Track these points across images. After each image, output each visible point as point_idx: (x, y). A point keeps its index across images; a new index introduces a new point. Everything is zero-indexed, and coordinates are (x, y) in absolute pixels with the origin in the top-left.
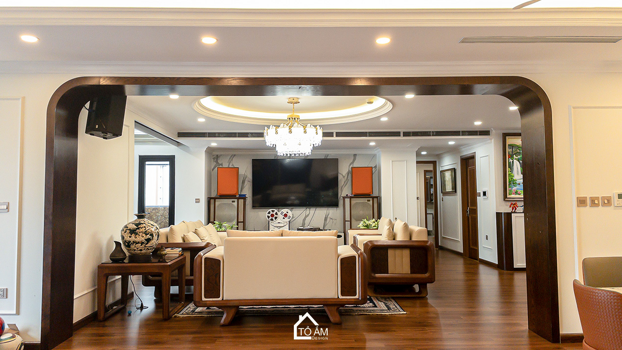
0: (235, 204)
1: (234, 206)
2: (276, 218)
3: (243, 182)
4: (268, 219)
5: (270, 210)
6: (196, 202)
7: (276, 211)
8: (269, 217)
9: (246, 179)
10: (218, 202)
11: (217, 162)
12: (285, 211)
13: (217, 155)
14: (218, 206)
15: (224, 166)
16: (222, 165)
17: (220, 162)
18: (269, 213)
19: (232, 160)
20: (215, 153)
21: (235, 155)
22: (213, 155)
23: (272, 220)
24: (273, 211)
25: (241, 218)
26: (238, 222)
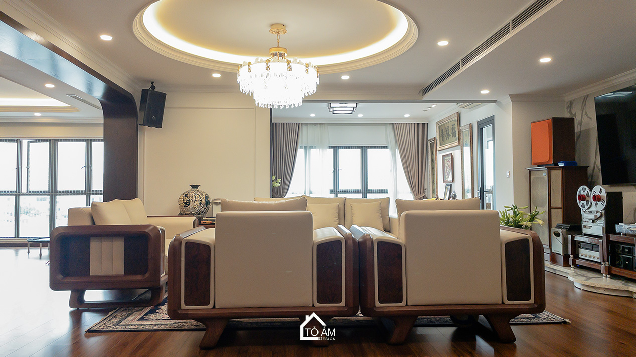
0: (546, 178)
2: (588, 203)
4: (579, 205)
5: (581, 188)
10: (533, 176)
11: (570, 112)
12: (597, 190)
13: (571, 101)
14: (533, 181)
17: (573, 111)
19: (585, 104)
20: (568, 98)
21: (588, 96)
22: (567, 103)
25: (558, 201)
26: (550, 208)
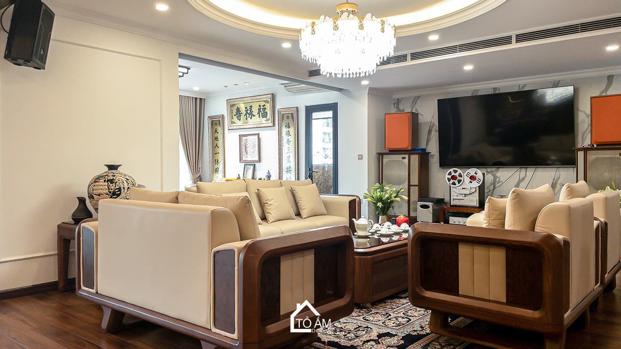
0: (406, 161)
1: (405, 164)
2: (459, 181)
3: (430, 132)
4: (448, 183)
5: (451, 170)
6: (359, 159)
7: (459, 171)
8: (449, 180)
9: (434, 128)
10: (386, 159)
11: (398, 108)
12: (472, 171)
13: (398, 99)
14: (386, 164)
15: (405, 112)
16: (403, 110)
17: (401, 107)
18: (450, 174)
19: (416, 103)
20: (396, 96)
21: (419, 97)
22: (394, 100)
23: (454, 184)
24: (455, 172)
25: (415, 180)
26: (409, 186)
